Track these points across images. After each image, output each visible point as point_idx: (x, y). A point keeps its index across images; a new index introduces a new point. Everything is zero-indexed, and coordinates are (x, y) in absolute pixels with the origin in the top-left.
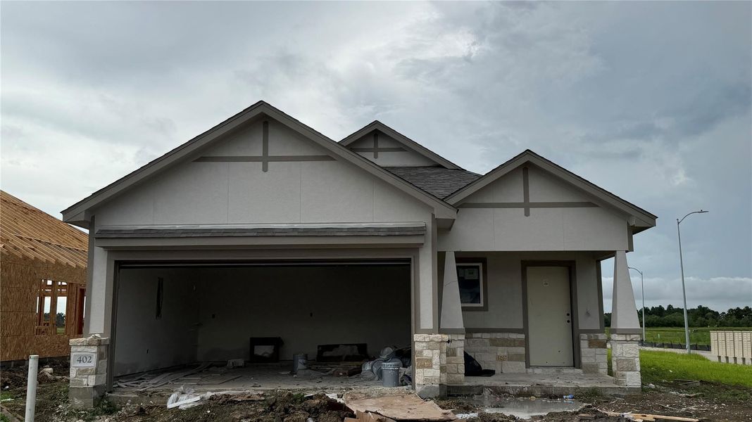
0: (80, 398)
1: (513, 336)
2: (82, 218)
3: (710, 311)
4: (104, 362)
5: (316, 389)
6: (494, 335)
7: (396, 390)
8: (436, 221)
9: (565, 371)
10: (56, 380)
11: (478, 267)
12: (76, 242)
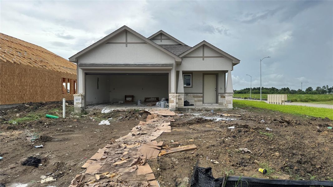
0: (77, 110)
1: (199, 95)
2: (74, 60)
3: (276, 89)
4: (83, 101)
5: (142, 109)
6: (194, 95)
7: (164, 109)
8: (176, 62)
9: (214, 104)
10: (69, 106)
11: (190, 75)
12: (71, 66)
